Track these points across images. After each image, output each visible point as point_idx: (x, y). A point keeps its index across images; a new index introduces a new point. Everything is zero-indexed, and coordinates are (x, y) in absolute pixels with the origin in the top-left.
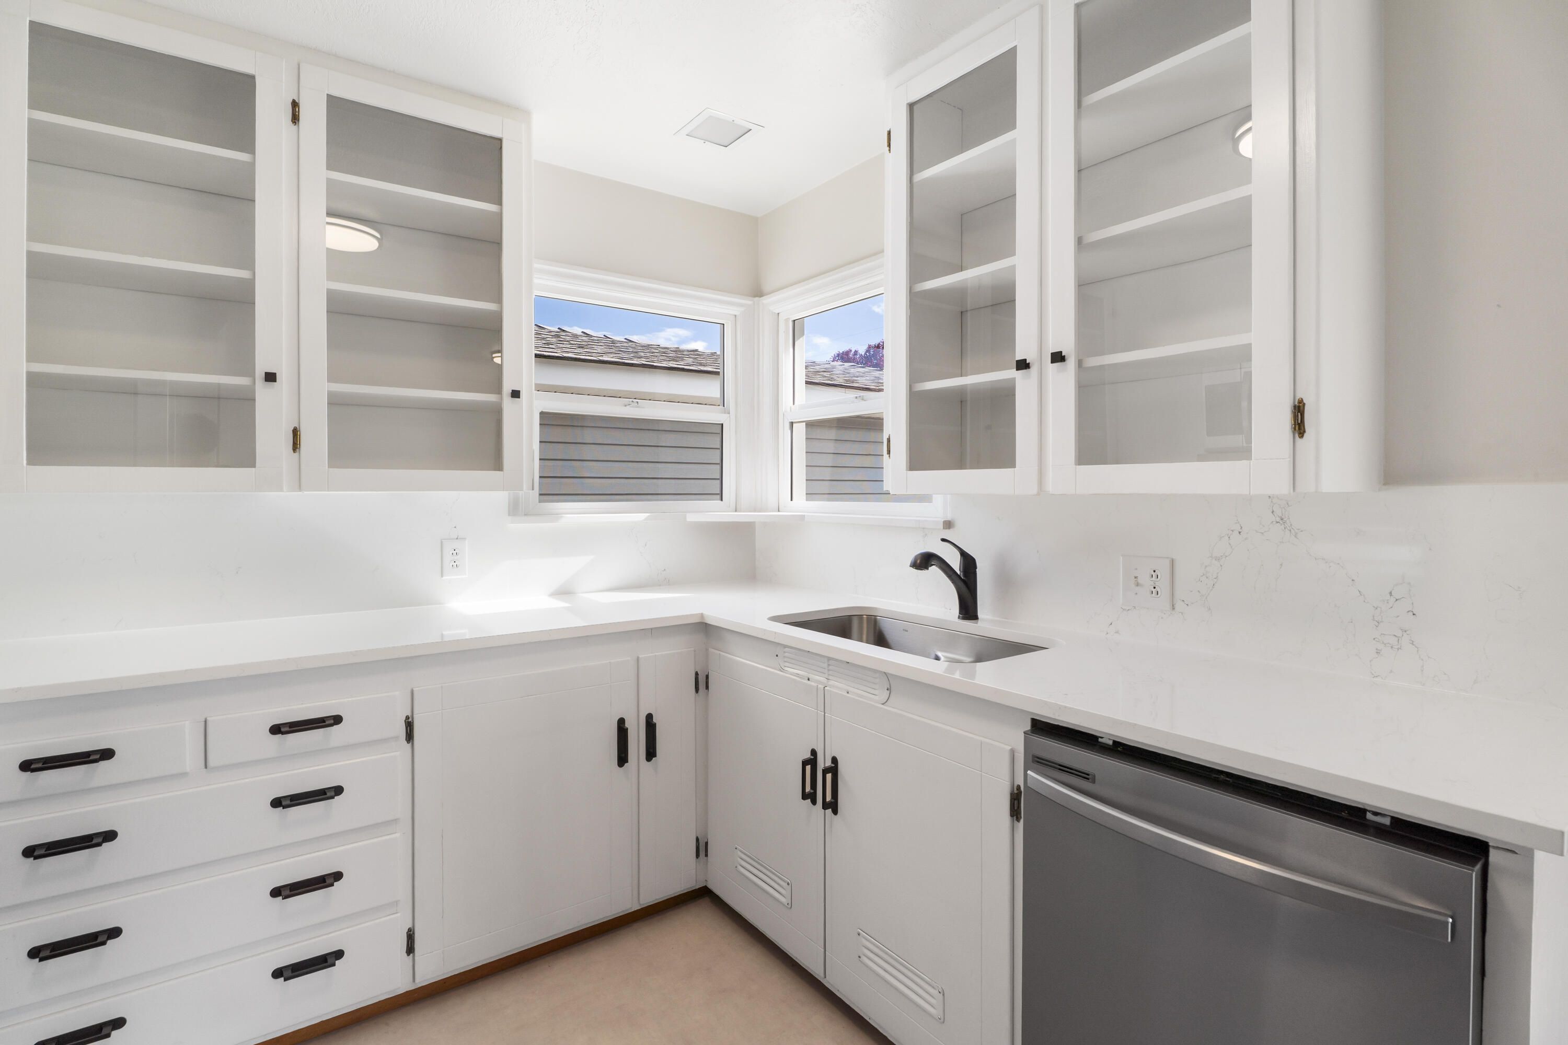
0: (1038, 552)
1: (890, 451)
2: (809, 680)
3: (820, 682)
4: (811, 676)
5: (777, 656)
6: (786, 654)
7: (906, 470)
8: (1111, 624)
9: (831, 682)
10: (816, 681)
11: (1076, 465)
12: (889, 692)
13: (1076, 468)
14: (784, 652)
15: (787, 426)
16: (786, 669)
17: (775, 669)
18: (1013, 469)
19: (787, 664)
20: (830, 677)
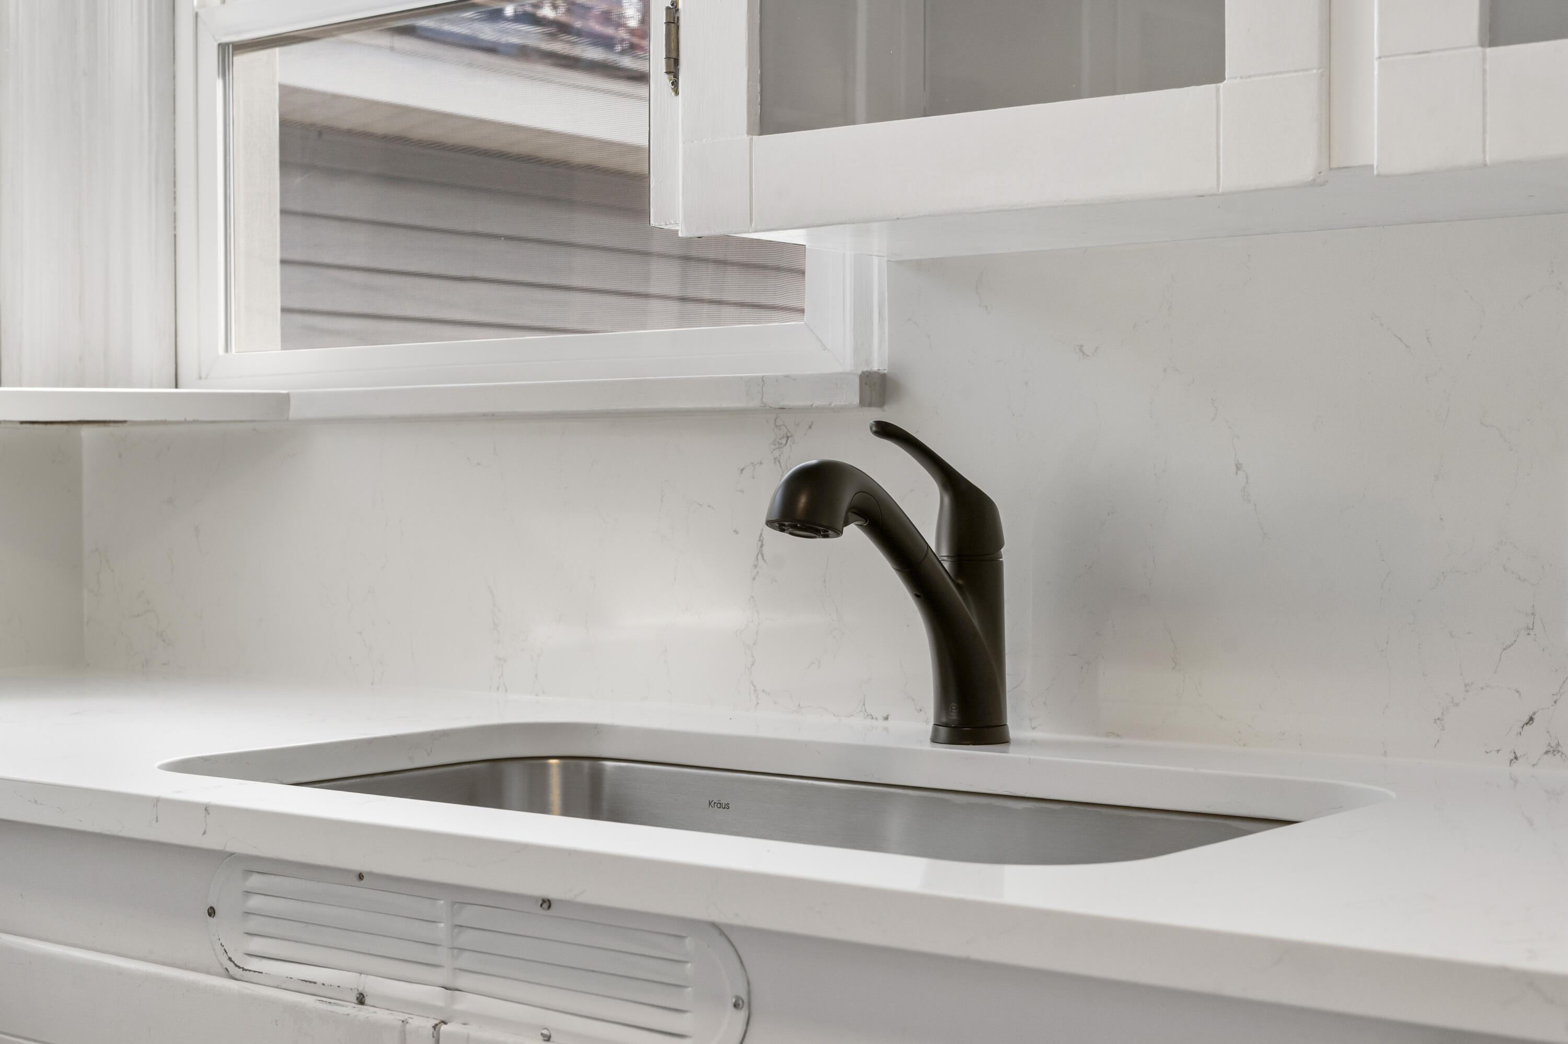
0: (1238, 467)
1: (677, 61)
2: (361, 1000)
3: (422, 1008)
4: (371, 985)
5: (212, 912)
6: (255, 902)
7: (750, 132)
8: (1531, 719)
9: (466, 1003)
10: (393, 1004)
11: (1482, 45)
12: (742, 1015)
13: (1484, 59)
14: (248, 893)
15: (210, 57)
16: (254, 964)
17: (208, 973)
18: (1211, 87)
19: (256, 945)
20: (463, 981)
